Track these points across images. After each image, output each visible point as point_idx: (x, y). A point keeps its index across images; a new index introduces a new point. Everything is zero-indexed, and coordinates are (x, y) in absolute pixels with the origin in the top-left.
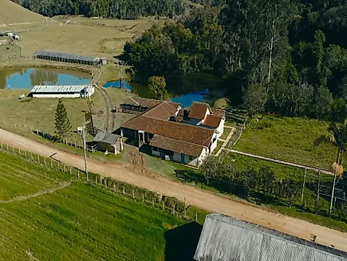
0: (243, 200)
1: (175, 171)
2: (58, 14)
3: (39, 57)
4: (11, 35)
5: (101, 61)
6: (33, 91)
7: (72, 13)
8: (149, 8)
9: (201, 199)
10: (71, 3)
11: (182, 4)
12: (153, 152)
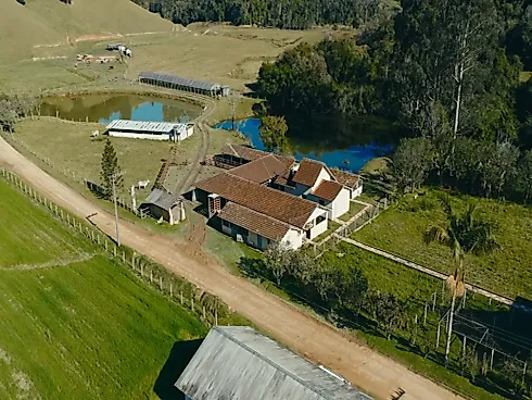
0: (318, 317)
1: (241, 258)
2: (196, 21)
3: (144, 81)
4: (123, 49)
5: (222, 89)
6: (110, 127)
7: (215, 19)
8: (327, 12)
9: (255, 305)
10: (214, 4)
11: (380, 6)
12: (224, 227)
